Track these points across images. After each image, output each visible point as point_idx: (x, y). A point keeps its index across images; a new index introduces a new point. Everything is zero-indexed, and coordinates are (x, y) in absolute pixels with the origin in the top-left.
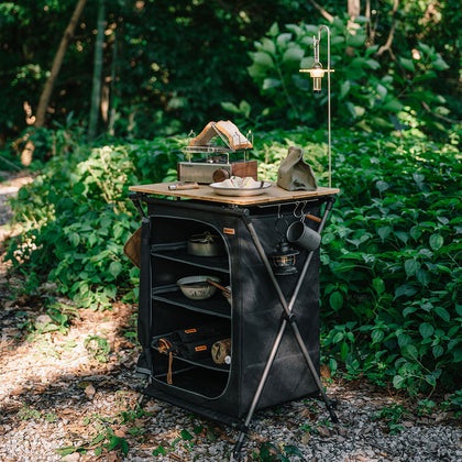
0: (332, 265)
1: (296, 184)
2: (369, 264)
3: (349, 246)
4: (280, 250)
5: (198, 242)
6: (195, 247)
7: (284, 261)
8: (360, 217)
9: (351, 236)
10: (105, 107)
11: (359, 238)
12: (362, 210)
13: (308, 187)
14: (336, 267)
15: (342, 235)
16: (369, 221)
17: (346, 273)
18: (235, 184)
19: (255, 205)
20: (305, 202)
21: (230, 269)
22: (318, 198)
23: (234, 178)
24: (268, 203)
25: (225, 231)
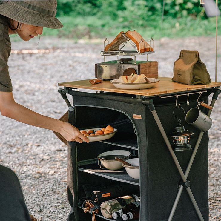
1: (195, 79)
18: (128, 80)
19: (157, 96)
20: (200, 93)
21: (138, 147)
22: (207, 90)
23: (133, 75)
24: (167, 95)
25: (134, 117)
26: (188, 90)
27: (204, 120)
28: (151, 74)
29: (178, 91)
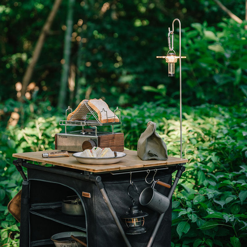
0: (199, 223)
1: (150, 154)
2: (229, 223)
3: (215, 207)
4: (130, 212)
5: (70, 203)
6: (67, 206)
7: (135, 222)
8: (228, 182)
9: (219, 198)
10: (72, 83)
11: (225, 200)
12: (230, 175)
13: (160, 157)
14: (203, 225)
15: (210, 196)
16: (235, 185)
17: (211, 230)
18: (93, 154)
19: (109, 173)
20: (156, 171)
21: (87, 228)
22: (168, 167)
23: (96, 148)
24: (119, 171)
25: (84, 195)
26: (145, 167)
27: (159, 201)
28: (115, 147)
29: (132, 168)
